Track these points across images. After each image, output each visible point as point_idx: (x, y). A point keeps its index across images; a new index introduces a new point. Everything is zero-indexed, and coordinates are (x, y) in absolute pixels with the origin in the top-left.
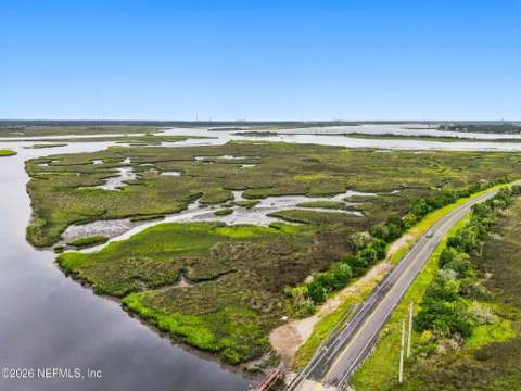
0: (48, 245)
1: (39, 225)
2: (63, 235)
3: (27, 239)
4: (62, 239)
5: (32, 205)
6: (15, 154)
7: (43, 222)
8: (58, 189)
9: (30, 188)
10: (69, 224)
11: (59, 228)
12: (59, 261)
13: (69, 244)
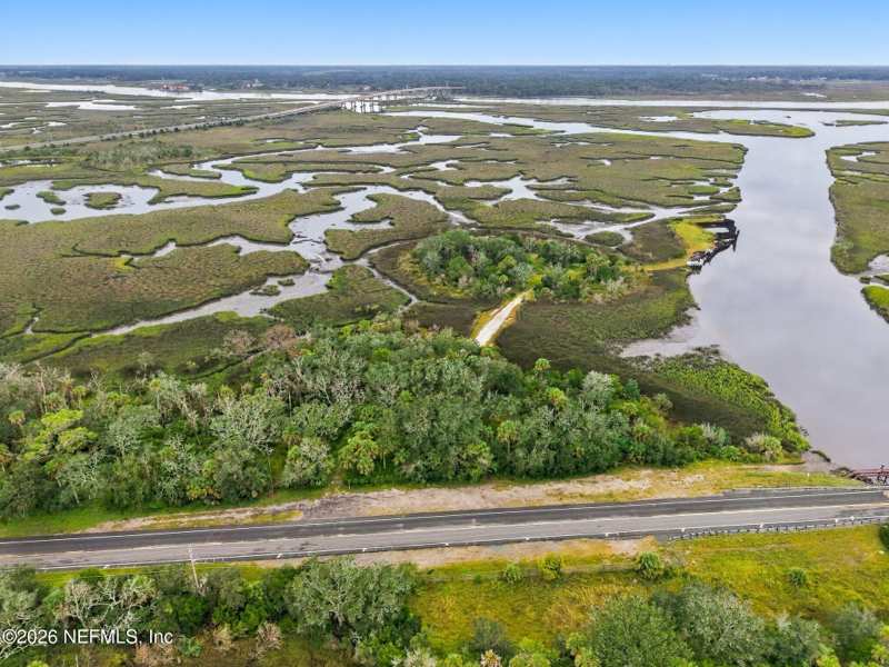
0: (854, 272)
1: (846, 247)
2: (871, 264)
3: (832, 261)
4: (869, 269)
5: (837, 219)
6: (813, 135)
7: (851, 244)
8: (868, 202)
9: (834, 195)
10: (879, 253)
11: (868, 256)
12: (864, 292)
13: (876, 277)
